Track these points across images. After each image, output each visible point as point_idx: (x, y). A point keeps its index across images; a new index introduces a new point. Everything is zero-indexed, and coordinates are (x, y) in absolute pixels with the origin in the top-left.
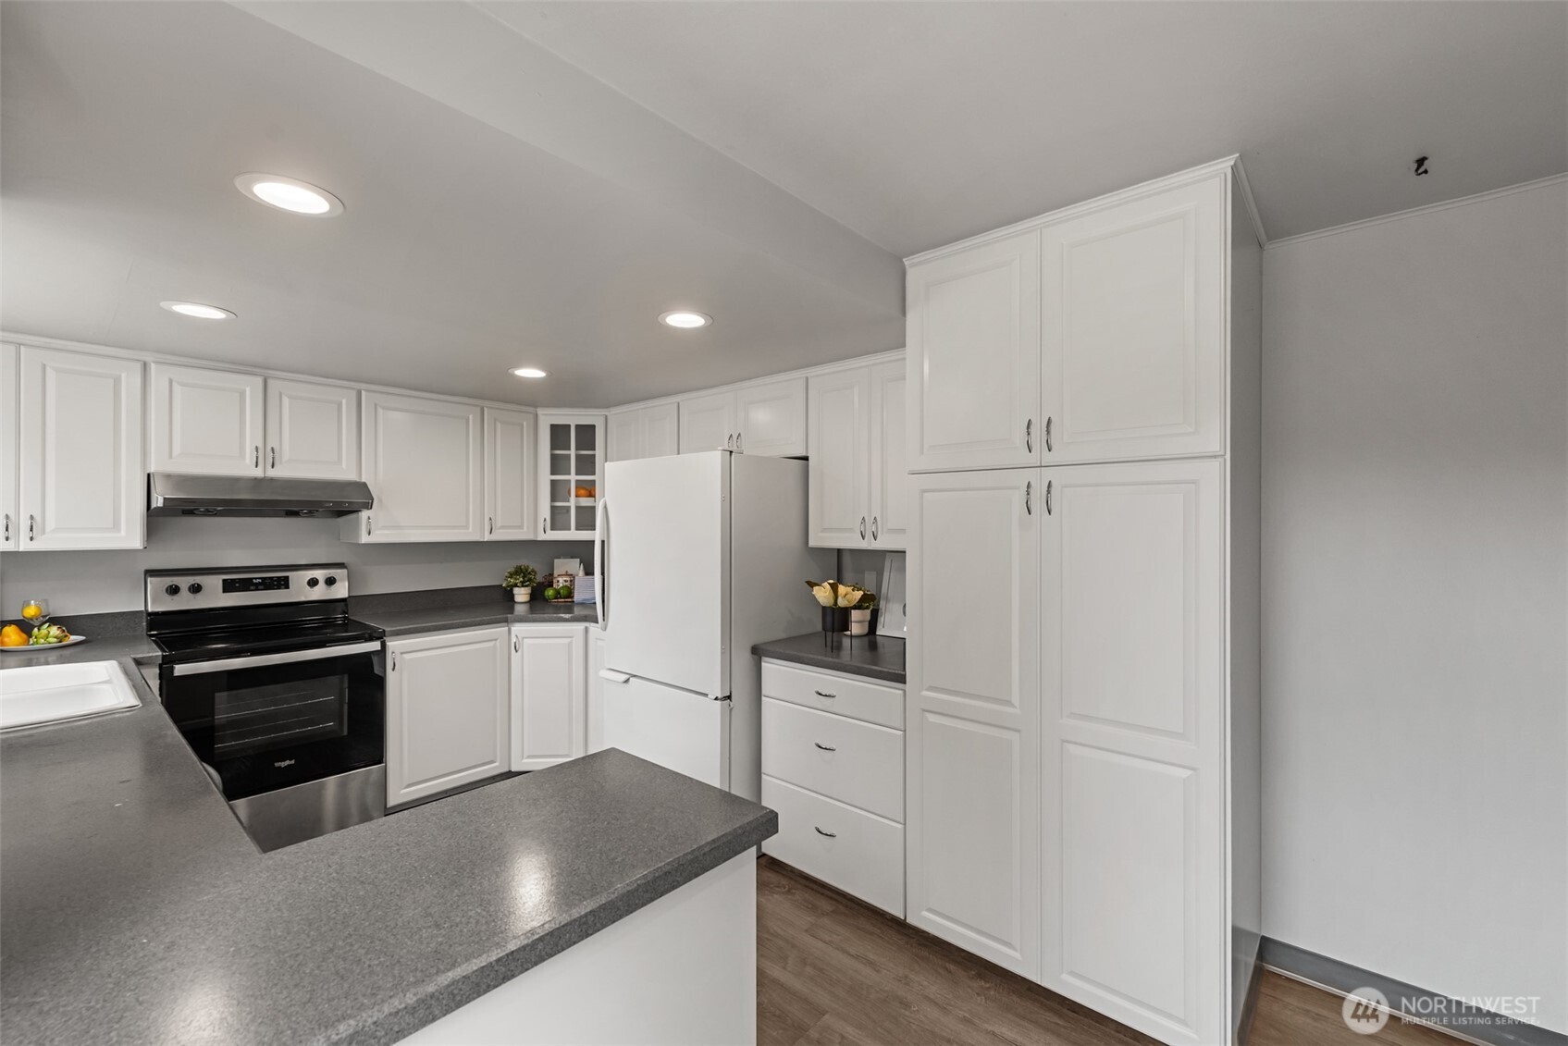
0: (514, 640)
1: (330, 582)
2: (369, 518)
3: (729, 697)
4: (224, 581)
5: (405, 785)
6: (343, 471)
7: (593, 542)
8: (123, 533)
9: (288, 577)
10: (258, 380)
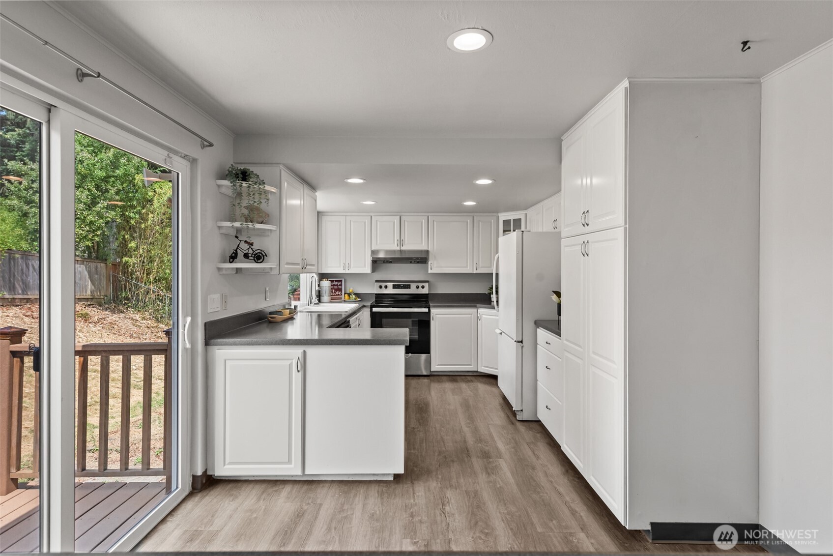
0: (479, 315)
1: (423, 287)
2: (431, 263)
3: (522, 342)
4: (393, 285)
5: (437, 364)
6: (423, 247)
7: (492, 274)
8: (367, 268)
9: (410, 285)
10: (398, 217)
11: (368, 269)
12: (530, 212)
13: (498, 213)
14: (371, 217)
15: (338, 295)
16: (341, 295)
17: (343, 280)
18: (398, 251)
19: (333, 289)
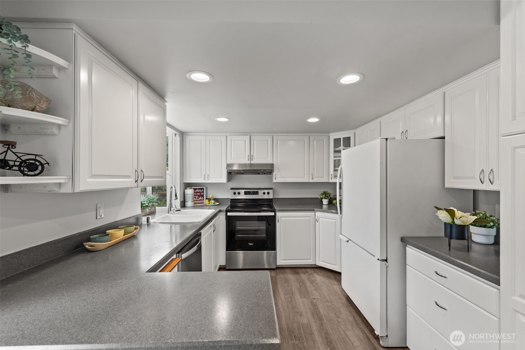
0: (316, 218)
1: (268, 193)
2: (275, 174)
3: (386, 260)
4: (245, 191)
5: (282, 259)
6: (269, 161)
9: (258, 192)
10: (249, 137)
11: (224, 180)
12: (358, 131)
13: (329, 133)
14: (227, 136)
15: (201, 200)
16: (203, 200)
17: (205, 188)
18: (248, 164)
19: (196, 195)
